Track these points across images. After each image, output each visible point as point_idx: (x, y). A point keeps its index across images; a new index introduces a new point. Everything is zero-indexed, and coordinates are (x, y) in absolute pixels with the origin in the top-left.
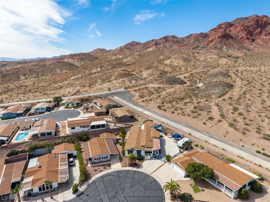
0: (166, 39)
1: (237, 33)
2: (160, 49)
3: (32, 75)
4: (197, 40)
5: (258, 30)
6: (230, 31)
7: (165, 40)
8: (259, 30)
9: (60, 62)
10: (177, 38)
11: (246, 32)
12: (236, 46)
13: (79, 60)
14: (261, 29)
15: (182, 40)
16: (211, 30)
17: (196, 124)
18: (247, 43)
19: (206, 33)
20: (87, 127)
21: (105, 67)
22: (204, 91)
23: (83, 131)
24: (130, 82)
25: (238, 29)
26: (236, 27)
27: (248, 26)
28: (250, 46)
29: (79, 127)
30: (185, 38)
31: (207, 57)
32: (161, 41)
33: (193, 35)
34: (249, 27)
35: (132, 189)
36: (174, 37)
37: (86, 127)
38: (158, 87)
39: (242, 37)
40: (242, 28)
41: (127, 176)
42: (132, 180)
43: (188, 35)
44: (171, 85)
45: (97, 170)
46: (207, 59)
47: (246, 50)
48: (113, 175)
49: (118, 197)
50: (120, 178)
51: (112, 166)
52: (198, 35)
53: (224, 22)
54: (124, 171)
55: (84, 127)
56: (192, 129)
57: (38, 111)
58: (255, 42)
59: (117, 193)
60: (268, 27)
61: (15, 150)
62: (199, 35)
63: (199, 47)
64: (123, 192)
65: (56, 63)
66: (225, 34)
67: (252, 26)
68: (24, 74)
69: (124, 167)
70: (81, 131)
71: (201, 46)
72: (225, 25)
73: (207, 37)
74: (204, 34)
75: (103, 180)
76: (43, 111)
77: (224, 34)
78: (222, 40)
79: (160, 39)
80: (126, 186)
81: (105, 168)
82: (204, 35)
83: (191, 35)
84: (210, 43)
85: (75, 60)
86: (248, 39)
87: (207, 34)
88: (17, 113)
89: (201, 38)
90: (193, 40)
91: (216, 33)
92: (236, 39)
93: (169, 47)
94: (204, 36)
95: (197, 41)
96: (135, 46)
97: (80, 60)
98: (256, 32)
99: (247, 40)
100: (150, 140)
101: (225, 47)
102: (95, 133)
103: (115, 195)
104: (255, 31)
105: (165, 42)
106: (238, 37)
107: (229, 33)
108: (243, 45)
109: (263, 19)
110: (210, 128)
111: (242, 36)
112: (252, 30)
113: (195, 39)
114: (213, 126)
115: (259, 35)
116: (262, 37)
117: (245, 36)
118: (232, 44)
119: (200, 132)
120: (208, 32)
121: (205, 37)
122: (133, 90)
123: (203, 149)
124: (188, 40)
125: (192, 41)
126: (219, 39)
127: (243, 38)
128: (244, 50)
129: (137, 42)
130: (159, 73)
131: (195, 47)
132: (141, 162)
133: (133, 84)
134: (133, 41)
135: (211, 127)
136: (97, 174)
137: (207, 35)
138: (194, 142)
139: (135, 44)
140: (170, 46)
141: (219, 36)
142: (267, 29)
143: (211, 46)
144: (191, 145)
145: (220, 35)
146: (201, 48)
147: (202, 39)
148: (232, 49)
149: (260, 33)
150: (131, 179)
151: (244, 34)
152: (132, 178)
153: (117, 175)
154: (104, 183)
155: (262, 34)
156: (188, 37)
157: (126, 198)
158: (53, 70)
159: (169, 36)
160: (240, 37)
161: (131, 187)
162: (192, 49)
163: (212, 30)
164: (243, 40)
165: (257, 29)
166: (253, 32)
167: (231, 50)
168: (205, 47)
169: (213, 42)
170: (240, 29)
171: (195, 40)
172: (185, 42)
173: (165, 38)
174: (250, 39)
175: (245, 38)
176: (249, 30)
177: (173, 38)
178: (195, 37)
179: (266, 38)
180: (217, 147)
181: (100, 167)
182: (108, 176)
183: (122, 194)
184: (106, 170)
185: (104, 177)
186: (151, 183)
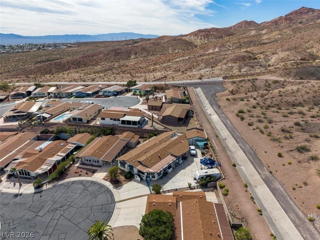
3: (142, 54)
9: (176, 40)
13: (202, 37)
17: (266, 152)
20: (118, 120)
21: (227, 46)
23: (113, 124)
24: (239, 70)
29: (109, 119)
35: (78, 209)
44: (301, 79)
45: (78, 173)
48: (84, 185)
49: (57, 212)
50: (85, 191)
51: (95, 174)
54: (99, 185)
55: (114, 120)
56: (250, 157)
57: (106, 94)
59: (61, 207)
61: (47, 129)
64: (67, 209)
65: (171, 41)
68: (135, 52)
69: (105, 179)
70: (112, 124)
75: (70, 186)
76: (110, 94)
80: (78, 203)
81: (87, 174)
85: (198, 37)
88: (86, 92)
96: (304, 14)
97: (204, 37)
100: (159, 156)
103: (57, 209)
110: (284, 165)
114: (290, 164)
119: (257, 168)
122: (230, 82)
123: (225, 197)
132: (126, 181)
133: (243, 72)
134: (303, 7)
135: (286, 164)
136: (73, 177)
138: (224, 179)
139: (306, 11)
144: (216, 184)
152: (95, 197)
153: (87, 187)
154: (66, 190)
157: (61, 217)
158: (165, 49)
161: (81, 207)
180: (253, 202)
181: (84, 171)
182: (80, 184)
183: (64, 210)
184: (85, 176)
185: (76, 183)
186: (104, 213)
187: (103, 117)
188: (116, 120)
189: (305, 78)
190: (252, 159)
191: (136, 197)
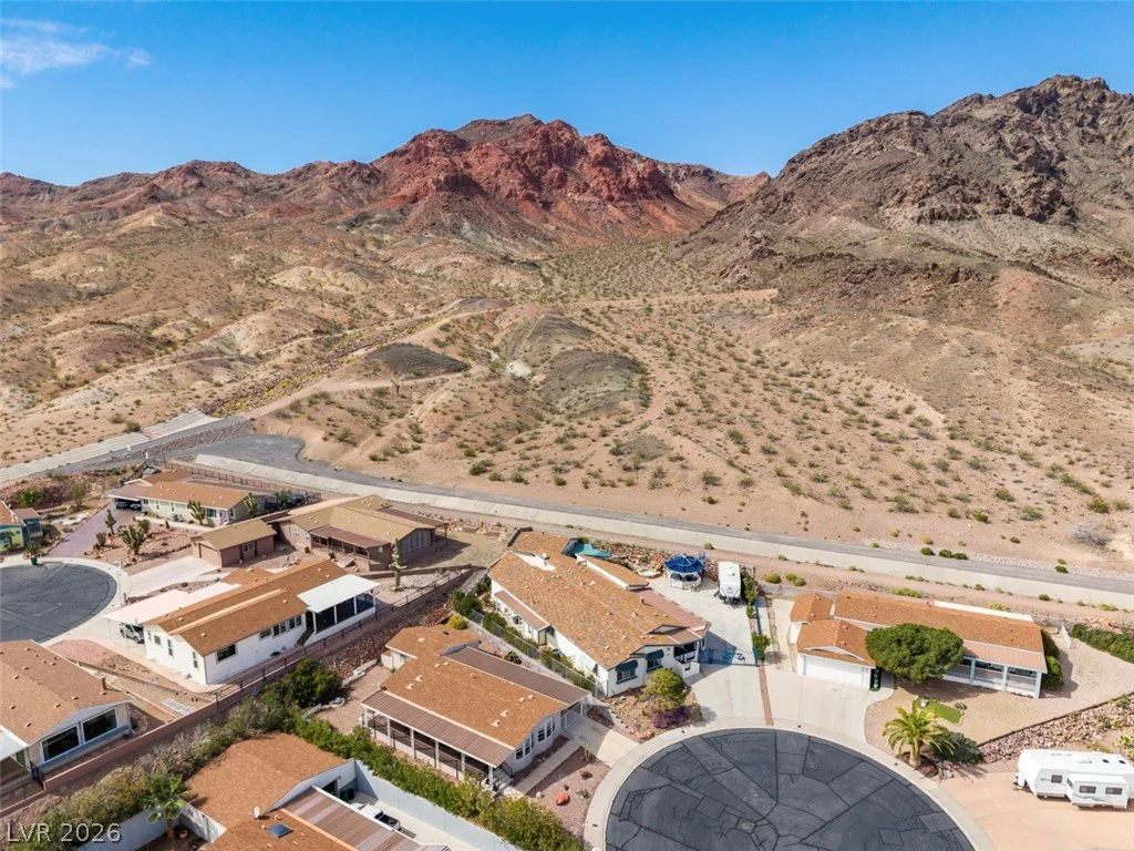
0: (198, 176)
1: (493, 174)
2: (191, 219)
4: (345, 191)
5: (553, 169)
6: (467, 165)
7: (194, 181)
8: (555, 170)
10: (247, 174)
11: (521, 175)
12: (503, 223)
14: (561, 166)
15: (275, 184)
16: (389, 155)
17: (684, 510)
18: (530, 214)
19: (372, 164)
20: (292, 626)
22: (563, 389)
23: (276, 654)
24: (203, 379)
25: (493, 160)
26: (487, 154)
27: (522, 152)
28: (545, 225)
29: (257, 636)
30: (288, 178)
31: (441, 263)
32: (171, 181)
33: (320, 168)
34: (524, 158)
35: (782, 800)
36: (232, 169)
37: (287, 625)
38: (375, 390)
39: (510, 191)
40: (506, 159)
41: (708, 768)
42: (740, 773)
43: (299, 165)
44: (419, 375)
45: (568, 797)
46: (439, 268)
47: (537, 239)
48: (652, 789)
50: (693, 785)
51: (600, 756)
52: (344, 169)
53: (432, 131)
54: (669, 753)
55: (277, 632)
58: (553, 210)
60: (579, 163)
62: (346, 169)
63: (372, 220)
64: (776, 830)
66: (457, 176)
67: (532, 153)
69: (646, 739)
70: (267, 656)
71: (379, 216)
72: (440, 141)
73: (378, 179)
74: (366, 166)
75: (641, 826)
77: (453, 174)
78: (450, 197)
79: (168, 172)
80: (754, 803)
81: (585, 776)
82: (368, 172)
83: (310, 168)
84: (410, 206)
86: (529, 198)
87: (376, 169)
89: (356, 183)
90: (329, 189)
91: (423, 168)
92: (494, 196)
93: (226, 215)
94: (369, 176)
95: (345, 196)
96: (23, 198)
98: (548, 176)
99: (528, 203)
100: (642, 600)
101: (466, 225)
102: (342, 648)
104: (546, 173)
105: (197, 188)
106: (497, 188)
107: (466, 171)
108: (523, 222)
109: (559, 133)
110: (741, 511)
111: (509, 187)
112: (537, 168)
113: (336, 184)
114: (743, 504)
115: (559, 187)
116: (569, 195)
117: (519, 187)
118: (487, 214)
120: (377, 161)
121: (372, 181)
123: (806, 586)
124: (301, 187)
125: (324, 194)
126: (441, 194)
127: (516, 195)
128: (533, 240)
129: (37, 182)
130: (311, 330)
131: (356, 220)
132: (686, 696)
133: (229, 386)
135: (741, 508)
136: (585, 815)
137: (380, 172)
138: (754, 569)
139: (25, 188)
140: (231, 211)
141: (439, 181)
142: (576, 169)
143: (417, 219)
145: (442, 178)
146: (379, 222)
147: (361, 189)
148: (494, 233)
149: (563, 180)
150: (736, 770)
151: (517, 182)
152: (731, 765)
153: (668, 781)
154: (661, 834)
155: (568, 184)
156: (298, 175)
157: (808, 841)
159: (210, 164)
160: (505, 191)
161: (771, 796)
162: (345, 227)
163: (393, 154)
164: (517, 204)
165: (551, 167)
166: (539, 178)
167: (493, 237)
168: (394, 222)
169: (421, 203)
170: (501, 161)
171: (335, 189)
172: (292, 193)
173: (192, 170)
174: (538, 201)
175: (520, 197)
176: (526, 166)
177: (230, 172)
178: (331, 177)
179: (581, 198)
180: (830, 567)
181: (565, 780)
182: (638, 799)
183: (779, 836)
184: (598, 783)
185: (626, 811)
186: (812, 752)
187: (225, 644)
188: (284, 629)
189: (424, 372)
191: (764, 691)
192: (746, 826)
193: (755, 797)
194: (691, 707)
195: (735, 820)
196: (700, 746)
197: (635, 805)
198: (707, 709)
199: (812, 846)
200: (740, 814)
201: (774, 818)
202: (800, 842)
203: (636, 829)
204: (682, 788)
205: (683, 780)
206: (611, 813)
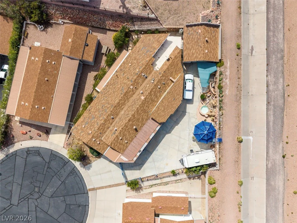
35: (51, 199)
41: (58, 174)
42: (59, 184)
45: (27, 133)
48: (42, 158)
49: (30, 201)
50: (48, 170)
51: (51, 136)
54: (62, 158)
59: (31, 195)
64: (38, 198)
75: (26, 158)
80: (47, 190)
81: (39, 135)
103: (28, 196)
136: (24, 141)
150: (60, 182)
152: (62, 181)
153: (48, 162)
154: (25, 165)
157: (37, 208)
161: (52, 196)
180: (238, 210)
181: (33, 130)
182: (37, 154)
183: (36, 200)
184: (39, 140)
185: (31, 152)
186: (79, 207)
190: (271, 124)
191: (110, 186)
192: (36, 189)
193: (49, 191)
194: (89, 160)
195: (38, 186)
196: (69, 168)
197: (34, 154)
198: (91, 166)
199: (36, 209)
200: (41, 186)
201: (43, 198)
202: (36, 206)
203: (25, 157)
204: (46, 167)
205: (50, 166)
206: (28, 148)
